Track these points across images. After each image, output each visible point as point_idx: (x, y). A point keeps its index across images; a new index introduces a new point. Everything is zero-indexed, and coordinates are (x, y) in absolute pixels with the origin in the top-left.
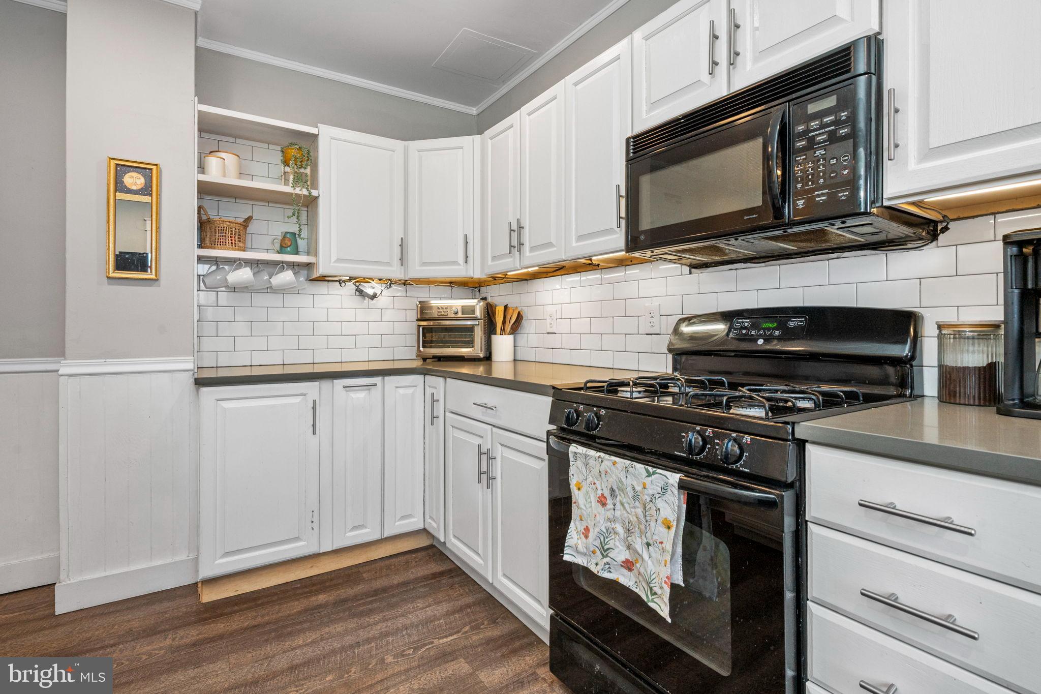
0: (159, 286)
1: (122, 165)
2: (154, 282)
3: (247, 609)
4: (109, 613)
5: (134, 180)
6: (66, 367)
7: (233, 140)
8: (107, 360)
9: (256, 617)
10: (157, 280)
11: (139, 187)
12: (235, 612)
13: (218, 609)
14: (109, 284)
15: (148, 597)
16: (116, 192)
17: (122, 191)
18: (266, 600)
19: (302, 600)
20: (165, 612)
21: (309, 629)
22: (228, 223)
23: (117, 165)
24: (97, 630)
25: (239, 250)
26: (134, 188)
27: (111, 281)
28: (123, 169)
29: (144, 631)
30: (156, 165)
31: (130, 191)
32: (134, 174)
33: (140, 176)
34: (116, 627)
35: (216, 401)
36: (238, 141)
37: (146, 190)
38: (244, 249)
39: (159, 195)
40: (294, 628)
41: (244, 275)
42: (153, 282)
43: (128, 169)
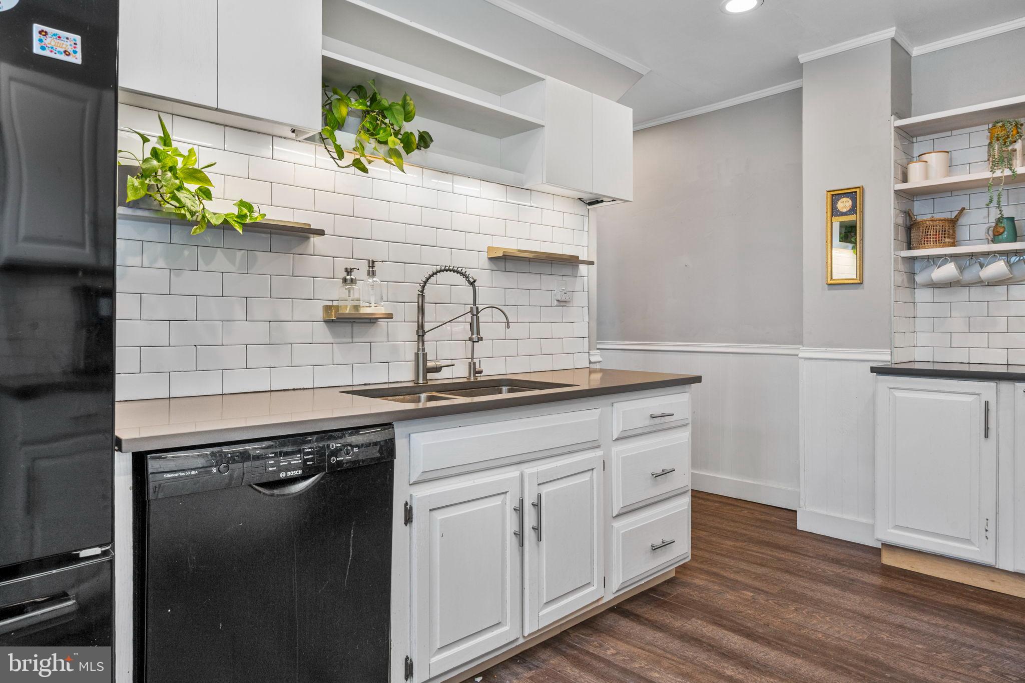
0: (863, 289)
1: (836, 194)
2: (859, 285)
3: (910, 582)
4: (824, 542)
5: (844, 204)
6: (804, 352)
7: (949, 133)
8: (828, 349)
9: (911, 589)
10: (861, 283)
11: (848, 209)
12: (899, 579)
13: (889, 572)
14: (829, 290)
15: (854, 545)
16: (832, 217)
17: (836, 215)
18: (931, 585)
19: (961, 600)
20: (854, 557)
21: (943, 617)
22: (931, 222)
23: (833, 195)
24: (810, 546)
25: (943, 246)
26: (845, 210)
27: (830, 287)
28: (837, 197)
29: (833, 559)
30: (859, 187)
31: (843, 214)
32: (845, 199)
33: (849, 199)
34: (821, 550)
35: (888, 389)
36: (954, 132)
37: (853, 210)
38: (953, 244)
39: (862, 212)
40: (931, 610)
41: (949, 270)
42: (857, 286)
43: (840, 196)
